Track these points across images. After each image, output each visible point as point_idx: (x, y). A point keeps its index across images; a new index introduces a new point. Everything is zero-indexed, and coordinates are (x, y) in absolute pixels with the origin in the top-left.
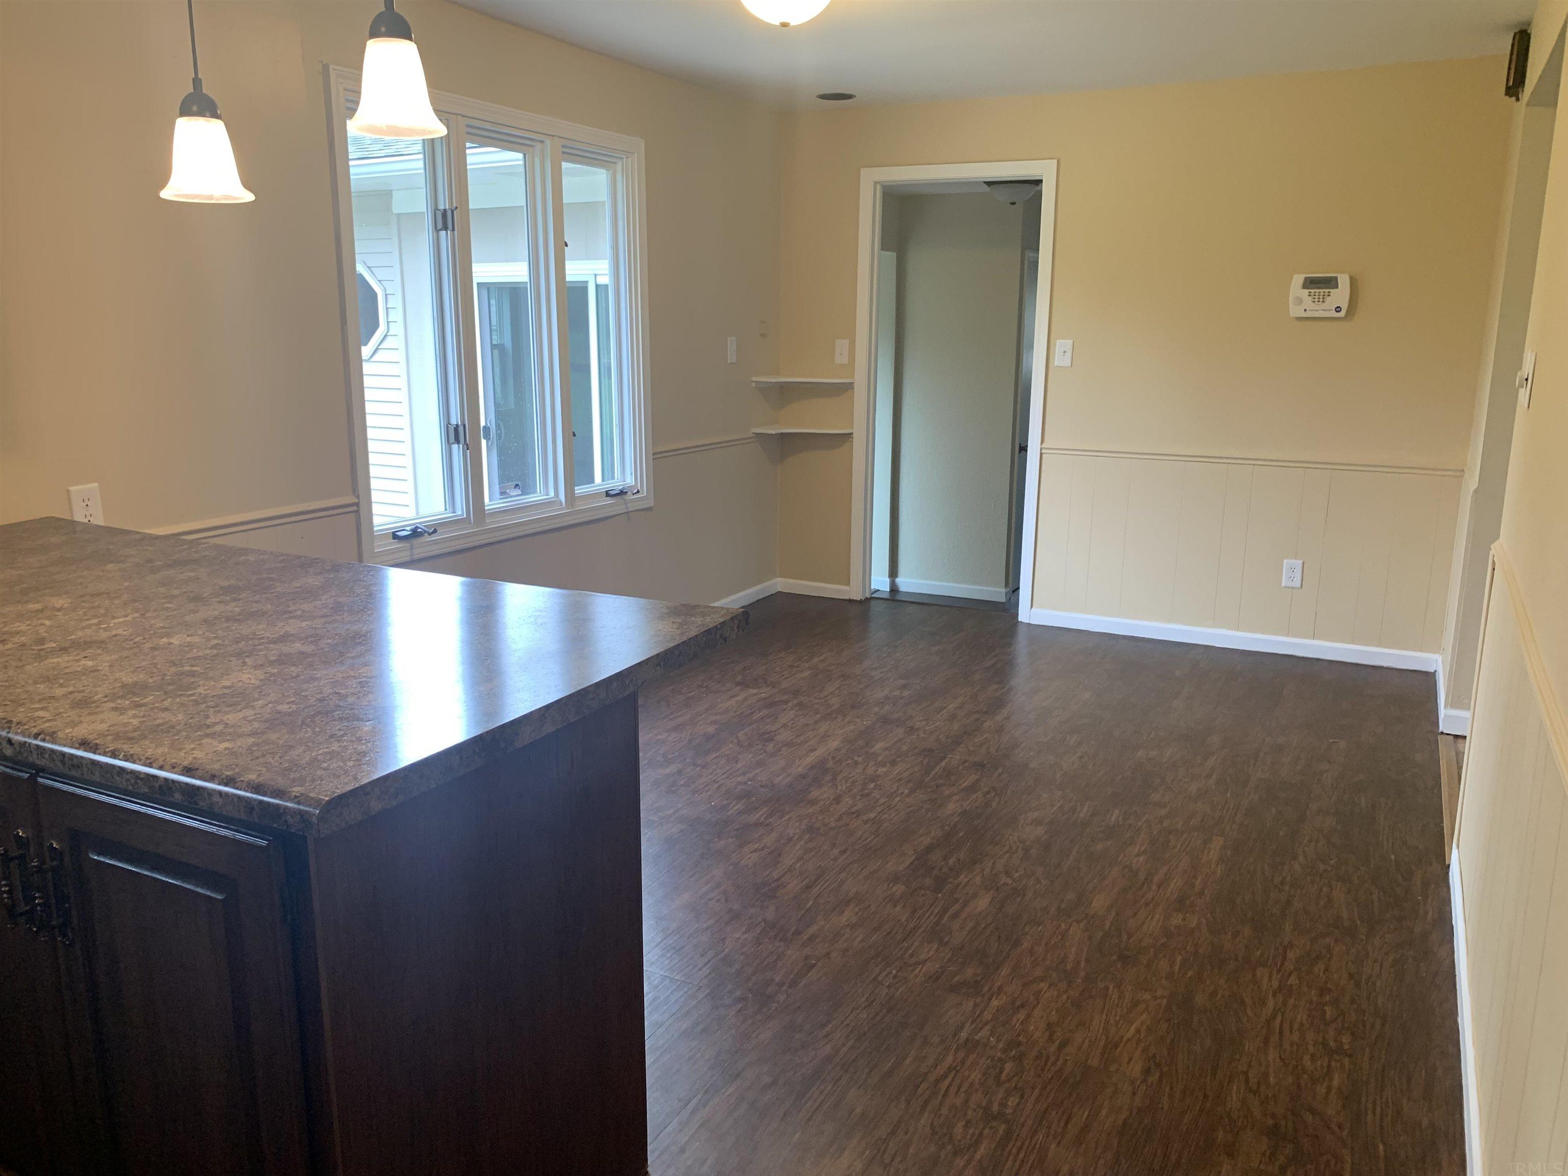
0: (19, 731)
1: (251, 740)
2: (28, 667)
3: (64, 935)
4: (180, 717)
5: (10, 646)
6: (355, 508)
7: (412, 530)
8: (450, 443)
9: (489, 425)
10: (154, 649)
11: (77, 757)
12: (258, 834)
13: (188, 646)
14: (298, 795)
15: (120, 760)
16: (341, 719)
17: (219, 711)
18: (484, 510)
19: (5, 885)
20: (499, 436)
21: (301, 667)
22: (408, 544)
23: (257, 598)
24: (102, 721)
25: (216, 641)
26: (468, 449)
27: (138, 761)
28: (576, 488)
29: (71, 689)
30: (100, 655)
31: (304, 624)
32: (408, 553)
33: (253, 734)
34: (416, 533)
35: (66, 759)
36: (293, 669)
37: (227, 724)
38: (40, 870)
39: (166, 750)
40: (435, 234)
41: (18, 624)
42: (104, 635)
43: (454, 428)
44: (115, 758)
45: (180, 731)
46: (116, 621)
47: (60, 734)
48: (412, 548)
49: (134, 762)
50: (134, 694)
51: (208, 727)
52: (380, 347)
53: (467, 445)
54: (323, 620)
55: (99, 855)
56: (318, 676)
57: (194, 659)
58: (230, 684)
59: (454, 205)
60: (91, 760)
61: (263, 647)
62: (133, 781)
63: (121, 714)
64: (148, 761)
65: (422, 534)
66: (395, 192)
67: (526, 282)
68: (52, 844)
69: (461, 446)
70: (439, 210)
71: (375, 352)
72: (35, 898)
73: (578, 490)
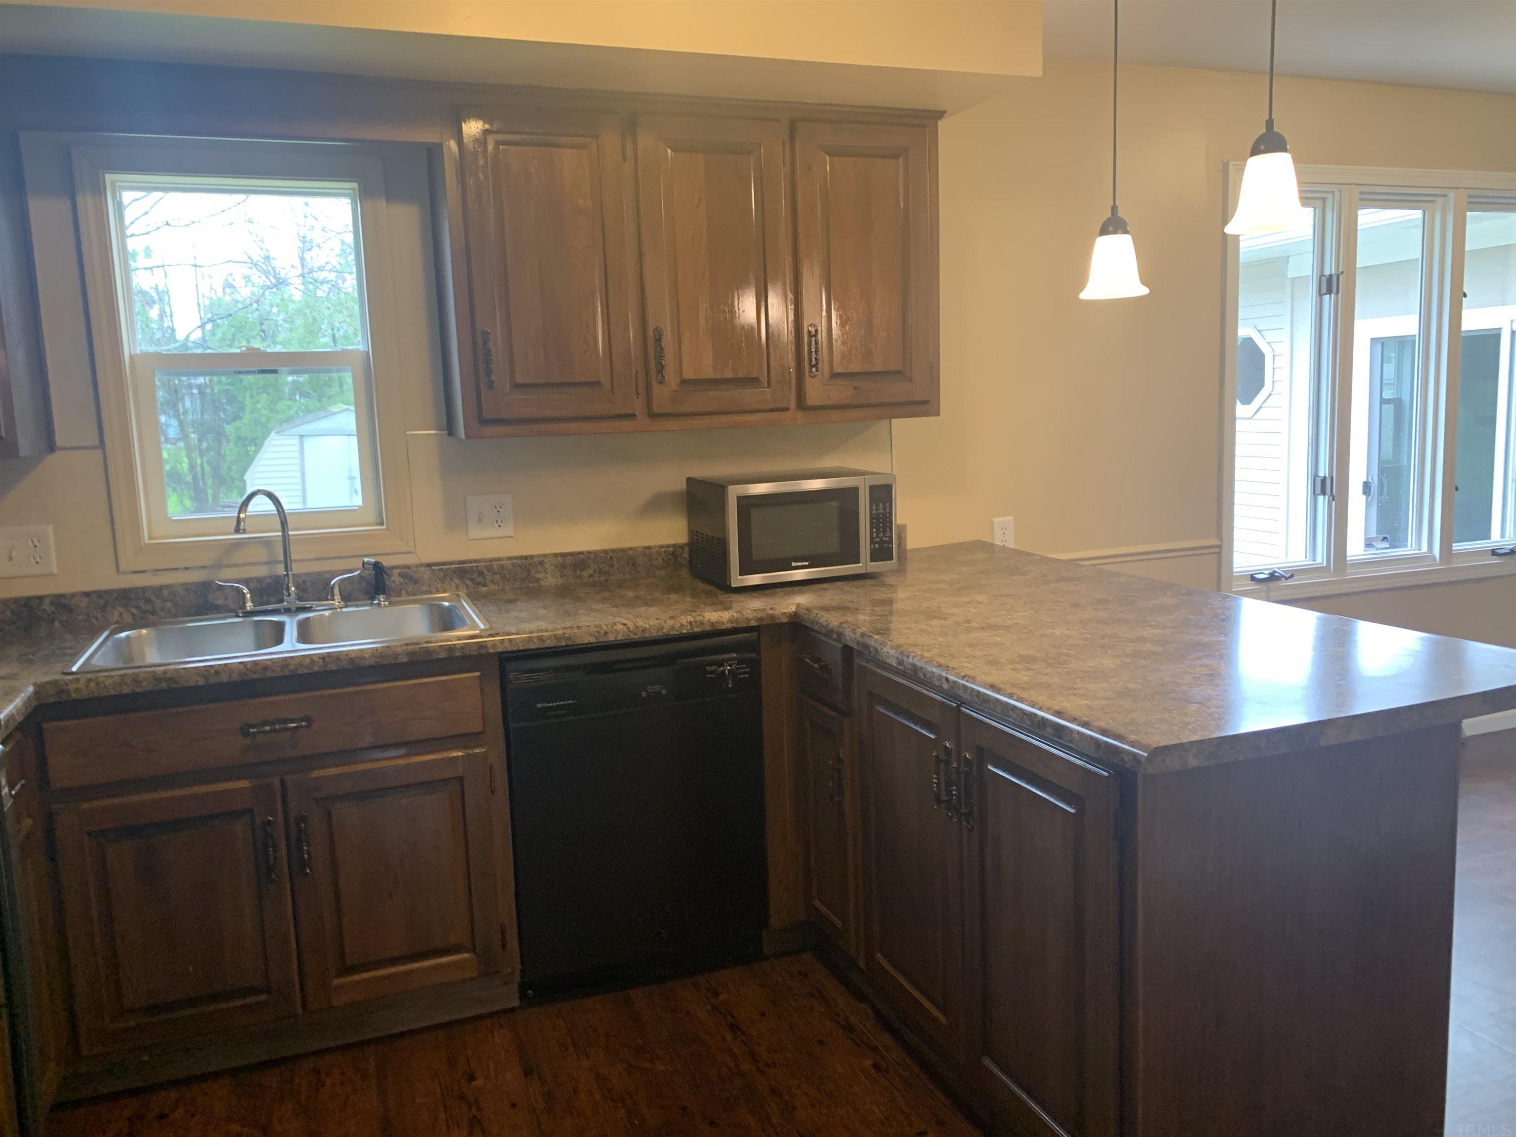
0: (953, 673)
1: (1104, 702)
2: (960, 636)
3: (968, 821)
4: (1056, 680)
5: (949, 622)
6: (1218, 550)
7: (1270, 574)
8: (1316, 494)
9: (1370, 480)
10: (1042, 635)
11: (987, 695)
12: (1101, 767)
13: (1066, 637)
14: (1132, 740)
15: (1014, 700)
16: (1174, 699)
17: (1084, 681)
18: (1346, 560)
19: (936, 778)
20: (1381, 492)
21: (1149, 661)
22: (1266, 585)
24: (1005, 675)
25: (1088, 636)
26: (1333, 500)
27: (1025, 702)
28: (1454, 545)
29: (986, 653)
30: (1006, 635)
31: (1156, 631)
32: (1264, 595)
33: (1106, 699)
34: (1273, 577)
35: (980, 695)
36: (1143, 661)
37: (1088, 689)
38: (957, 771)
39: (1045, 699)
40: (1319, 299)
41: (954, 609)
42: (1009, 622)
43: (1322, 480)
44: (1011, 699)
45: (1055, 689)
46: (1018, 614)
47: (979, 679)
48: (1269, 589)
49: (1023, 703)
50: (1027, 662)
51: (1075, 689)
52: (1264, 405)
53: (1333, 497)
54: (1172, 630)
55: (995, 767)
56: (1162, 668)
57: (1070, 645)
58: (1094, 665)
59: (1341, 270)
60: (995, 698)
61: (1122, 644)
62: (1021, 716)
63: (1017, 673)
65: (1278, 578)
66: (1291, 259)
67: (1415, 335)
68: (966, 755)
69: (1327, 497)
70: (1325, 276)
71: (1258, 410)
72: (953, 790)
73: (1457, 547)
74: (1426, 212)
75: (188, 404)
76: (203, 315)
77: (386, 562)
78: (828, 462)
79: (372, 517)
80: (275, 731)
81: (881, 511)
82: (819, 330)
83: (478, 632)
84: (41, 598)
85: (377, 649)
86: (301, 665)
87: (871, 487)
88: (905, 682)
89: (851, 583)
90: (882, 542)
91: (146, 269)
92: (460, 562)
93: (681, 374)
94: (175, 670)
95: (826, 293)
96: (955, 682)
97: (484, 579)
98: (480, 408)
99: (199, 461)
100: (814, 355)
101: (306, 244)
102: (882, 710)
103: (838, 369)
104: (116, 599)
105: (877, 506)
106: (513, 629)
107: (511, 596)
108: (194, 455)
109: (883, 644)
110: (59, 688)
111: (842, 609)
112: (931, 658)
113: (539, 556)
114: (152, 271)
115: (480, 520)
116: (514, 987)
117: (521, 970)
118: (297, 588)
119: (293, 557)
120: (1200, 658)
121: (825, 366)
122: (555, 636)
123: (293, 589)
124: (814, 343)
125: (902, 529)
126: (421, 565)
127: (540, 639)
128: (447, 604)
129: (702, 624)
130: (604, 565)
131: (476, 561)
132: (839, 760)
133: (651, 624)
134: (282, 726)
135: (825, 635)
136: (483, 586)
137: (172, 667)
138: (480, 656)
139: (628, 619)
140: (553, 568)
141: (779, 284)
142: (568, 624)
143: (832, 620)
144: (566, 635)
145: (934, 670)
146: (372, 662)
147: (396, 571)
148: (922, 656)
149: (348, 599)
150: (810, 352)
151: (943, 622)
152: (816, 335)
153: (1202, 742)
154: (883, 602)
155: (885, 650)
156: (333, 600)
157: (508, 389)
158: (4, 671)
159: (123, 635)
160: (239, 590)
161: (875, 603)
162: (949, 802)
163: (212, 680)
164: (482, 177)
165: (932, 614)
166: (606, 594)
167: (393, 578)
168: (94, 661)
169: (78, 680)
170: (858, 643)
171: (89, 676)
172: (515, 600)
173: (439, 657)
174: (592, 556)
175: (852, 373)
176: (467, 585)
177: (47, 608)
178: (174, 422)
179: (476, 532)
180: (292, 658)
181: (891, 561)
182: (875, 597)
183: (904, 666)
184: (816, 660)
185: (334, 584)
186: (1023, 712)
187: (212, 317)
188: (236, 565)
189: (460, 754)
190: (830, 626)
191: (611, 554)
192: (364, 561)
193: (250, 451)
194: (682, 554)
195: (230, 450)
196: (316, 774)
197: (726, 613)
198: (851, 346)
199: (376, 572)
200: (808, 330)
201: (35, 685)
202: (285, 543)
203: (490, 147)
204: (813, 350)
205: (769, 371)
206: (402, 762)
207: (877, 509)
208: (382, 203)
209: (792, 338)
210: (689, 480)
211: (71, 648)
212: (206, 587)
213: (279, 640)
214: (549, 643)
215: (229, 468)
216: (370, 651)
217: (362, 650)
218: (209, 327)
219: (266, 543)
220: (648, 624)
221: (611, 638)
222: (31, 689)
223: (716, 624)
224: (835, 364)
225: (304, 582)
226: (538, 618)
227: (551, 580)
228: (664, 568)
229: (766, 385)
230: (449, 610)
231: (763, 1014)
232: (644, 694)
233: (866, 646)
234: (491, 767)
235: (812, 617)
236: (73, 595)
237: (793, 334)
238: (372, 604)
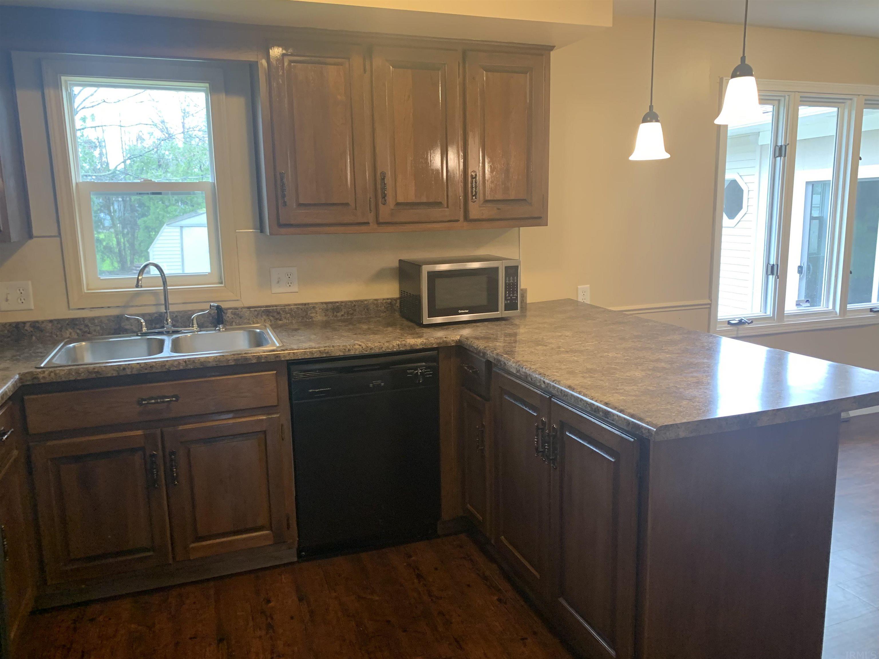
0: (548, 378)
1: (634, 398)
2: (554, 356)
3: (554, 464)
4: (607, 384)
5: (548, 348)
6: (709, 306)
7: (739, 321)
8: (768, 274)
9: (802, 265)
10: (601, 357)
11: (566, 392)
12: (630, 436)
13: (615, 358)
14: (648, 421)
15: (582, 395)
16: (675, 397)
17: (623, 385)
18: (784, 313)
19: (536, 438)
20: (808, 273)
21: (662, 373)
22: (736, 328)
23: (649, 342)
24: (577, 380)
25: (628, 357)
26: (778, 278)
27: (588, 397)
28: (848, 305)
29: (568, 367)
30: (580, 356)
31: (668, 356)
32: (735, 333)
33: (636, 396)
34: (741, 322)
35: (563, 392)
36: (658, 373)
37: (625, 390)
38: (549, 435)
39: (599, 395)
40: (774, 160)
41: (552, 340)
42: (583, 348)
43: (771, 266)
44: (580, 394)
45: (606, 389)
46: (588, 344)
47: (562, 382)
48: (737, 331)
49: (586, 397)
50: (591, 373)
51: (617, 389)
52: (742, 220)
53: (778, 276)
54: (677, 355)
55: (570, 433)
56: (669, 378)
57: (617, 363)
58: (630, 375)
59: (787, 143)
60: (571, 393)
61: (647, 363)
62: (585, 405)
63: (585, 379)
64: (592, 398)
65: (744, 323)
66: (761, 133)
67: (830, 180)
68: (554, 426)
69: (774, 276)
70: (778, 146)
71: (738, 222)
72: (546, 446)
73: (850, 306)
74: (840, 109)
75: (116, 207)
76: (125, 155)
77: (224, 305)
78: (482, 252)
79: (216, 279)
80: (157, 403)
81: (512, 281)
82: (478, 174)
83: (275, 348)
84: (24, 323)
85: (216, 357)
86: (172, 365)
87: (506, 267)
88: (520, 382)
89: (493, 323)
90: (511, 300)
91: (92, 127)
92: (267, 306)
93: (396, 200)
94: (100, 367)
95: (482, 153)
96: (548, 384)
97: (281, 316)
98: (278, 219)
99: (122, 240)
100: (474, 189)
101: (185, 114)
102: (507, 398)
103: (489, 198)
104: (68, 324)
105: (509, 278)
106: (295, 347)
107: (296, 327)
108: (120, 237)
109: (509, 360)
110: (34, 376)
111: (486, 338)
112: (536, 369)
113: (312, 304)
114: (95, 129)
115: (278, 282)
116: (294, 551)
117: (298, 541)
118: (172, 319)
119: (170, 302)
120: (691, 372)
121: (480, 195)
122: (320, 351)
123: (170, 320)
124: (474, 182)
125: (524, 291)
126: (244, 308)
127: (311, 353)
128: (258, 330)
129: (405, 345)
130: (350, 309)
131: (276, 306)
132: (483, 426)
133: (376, 345)
134: (162, 400)
135: (476, 354)
136: (280, 320)
137: (98, 365)
138: (276, 362)
139: (361, 342)
140: (321, 310)
141: (455, 147)
142: (327, 345)
143: (480, 345)
144: (326, 351)
145: (537, 376)
146: (214, 364)
147: (230, 311)
148: (530, 368)
149: (201, 326)
150: (472, 187)
151: (545, 348)
152: (475, 177)
153: (689, 423)
154: (510, 335)
155: (510, 363)
156: (193, 327)
157: (295, 207)
158: (2, 366)
159: (71, 345)
160: (138, 321)
161: (506, 335)
162: (543, 452)
163: (122, 373)
164: (281, 82)
165: (538, 343)
166: (351, 327)
167: (228, 315)
168: (54, 361)
169: (44, 372)
170: (495, 359)
171: (50, 370)
172: (298, 329)
173: (253, 362)
174: (343, 304)
175: (497, 200)
176: (270, 320)
177: (28, 329)
178: (108, 217)
179: (276, 289)
180: (167, 361)
181: (517, 311)
182: (506, 332)
183: (520, 373)
184: (471, 368)
185: (193, 318)
186: (587, 402)
187: (130, 156)
188: (137, 306)
189: (264, 418)
190: (479, 348)
191: (354, 303)
192: (211, 305)
193: (152, 235)
194: (396, 304)
195: (140, 234)
196: (181, 428)
197: (419, 339)
198: (496, 184)
199: (218, 312)
200: (471, 174)
201: (19, 374)
202: (165, 293)
203: (286, 64)
204: (474, 186)
205: (447, 198)
206: (231, 421)
207: (509, 280)
208: (223, 96)
209: (461, 179)
210: (400, 261)
211: (41, 353)
212: (119, 318)
213: (161, 351)
214: (316, 355)
215: (140, 244)
216: (212, 358)
217: (207, 357)
218: (128, 162)
219: (154, 293)
220: (374, 345)
221: (352, 353)
222: (17, 377)
223: (413, 346)
224: (486, 195)
225: (176, 316)
226: (310, 340)
227: (319, 317)
228: (385, 312)
229: (446, 206)
230: (259, 333)
231: (436, 569)
232: (371, 385)
233: (499, 361)
234: (282, 425)
235: (469, 343)
236: (43, 322)
237: (462, 177)
238: (215, 330)
